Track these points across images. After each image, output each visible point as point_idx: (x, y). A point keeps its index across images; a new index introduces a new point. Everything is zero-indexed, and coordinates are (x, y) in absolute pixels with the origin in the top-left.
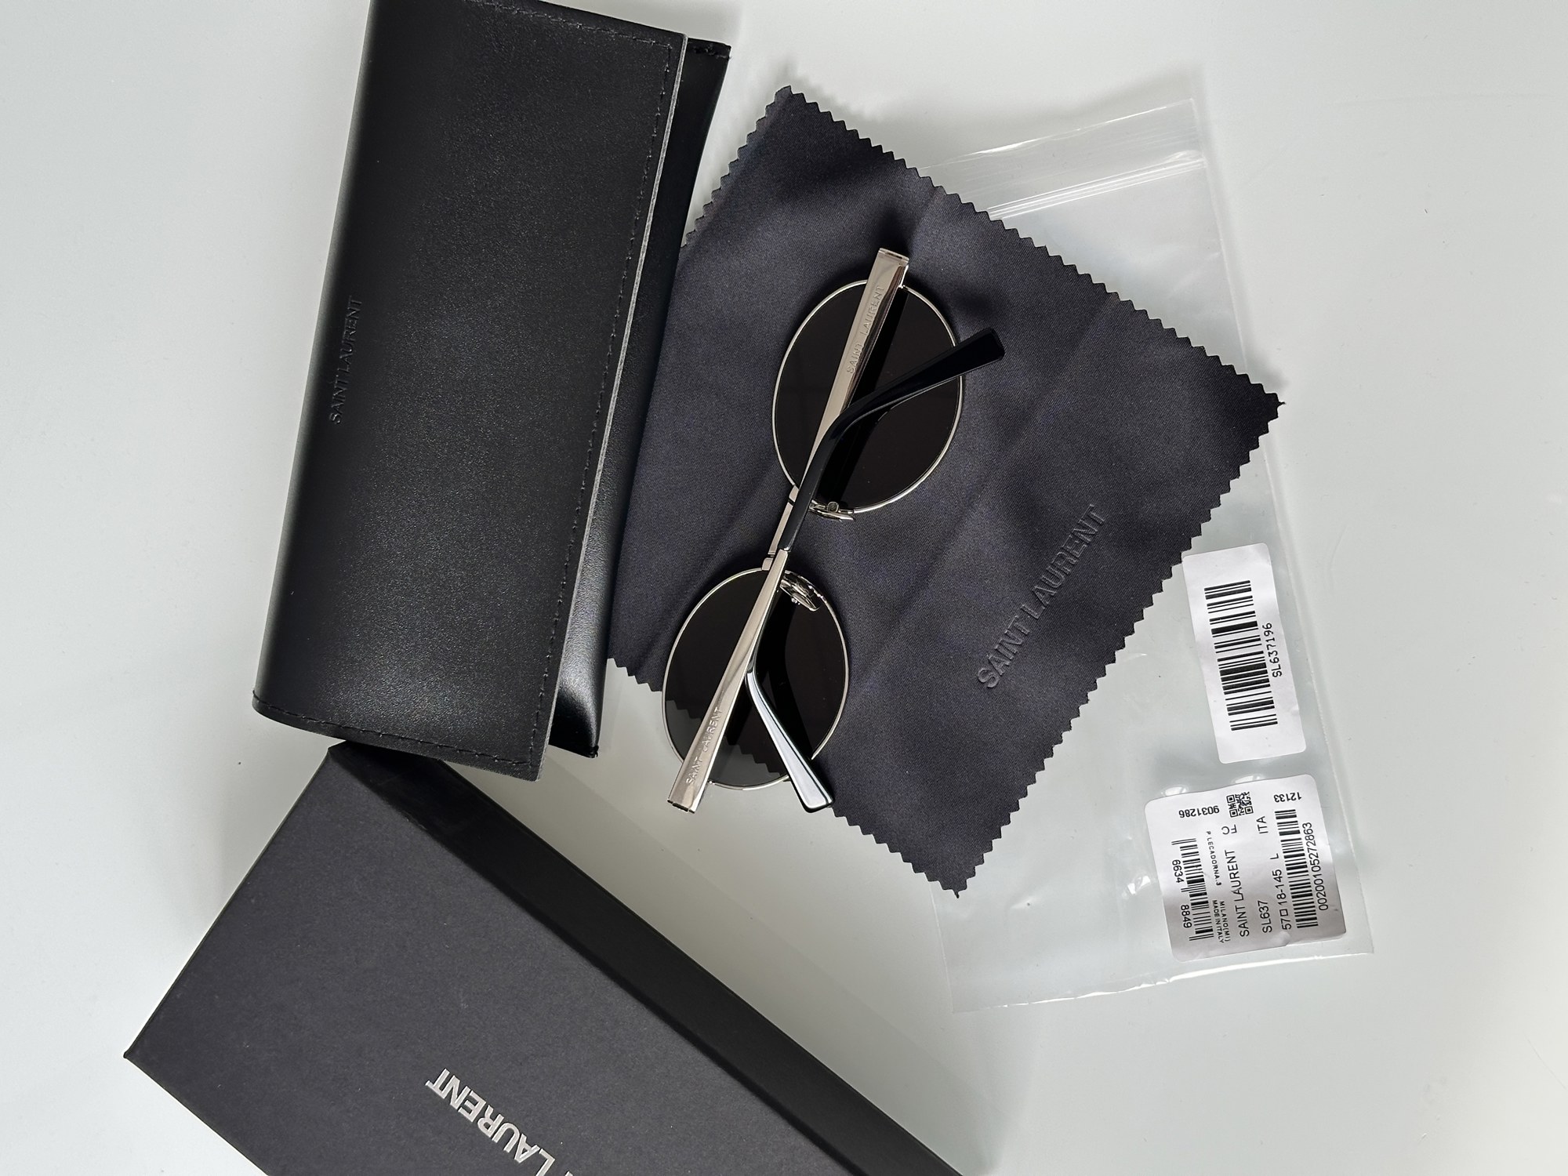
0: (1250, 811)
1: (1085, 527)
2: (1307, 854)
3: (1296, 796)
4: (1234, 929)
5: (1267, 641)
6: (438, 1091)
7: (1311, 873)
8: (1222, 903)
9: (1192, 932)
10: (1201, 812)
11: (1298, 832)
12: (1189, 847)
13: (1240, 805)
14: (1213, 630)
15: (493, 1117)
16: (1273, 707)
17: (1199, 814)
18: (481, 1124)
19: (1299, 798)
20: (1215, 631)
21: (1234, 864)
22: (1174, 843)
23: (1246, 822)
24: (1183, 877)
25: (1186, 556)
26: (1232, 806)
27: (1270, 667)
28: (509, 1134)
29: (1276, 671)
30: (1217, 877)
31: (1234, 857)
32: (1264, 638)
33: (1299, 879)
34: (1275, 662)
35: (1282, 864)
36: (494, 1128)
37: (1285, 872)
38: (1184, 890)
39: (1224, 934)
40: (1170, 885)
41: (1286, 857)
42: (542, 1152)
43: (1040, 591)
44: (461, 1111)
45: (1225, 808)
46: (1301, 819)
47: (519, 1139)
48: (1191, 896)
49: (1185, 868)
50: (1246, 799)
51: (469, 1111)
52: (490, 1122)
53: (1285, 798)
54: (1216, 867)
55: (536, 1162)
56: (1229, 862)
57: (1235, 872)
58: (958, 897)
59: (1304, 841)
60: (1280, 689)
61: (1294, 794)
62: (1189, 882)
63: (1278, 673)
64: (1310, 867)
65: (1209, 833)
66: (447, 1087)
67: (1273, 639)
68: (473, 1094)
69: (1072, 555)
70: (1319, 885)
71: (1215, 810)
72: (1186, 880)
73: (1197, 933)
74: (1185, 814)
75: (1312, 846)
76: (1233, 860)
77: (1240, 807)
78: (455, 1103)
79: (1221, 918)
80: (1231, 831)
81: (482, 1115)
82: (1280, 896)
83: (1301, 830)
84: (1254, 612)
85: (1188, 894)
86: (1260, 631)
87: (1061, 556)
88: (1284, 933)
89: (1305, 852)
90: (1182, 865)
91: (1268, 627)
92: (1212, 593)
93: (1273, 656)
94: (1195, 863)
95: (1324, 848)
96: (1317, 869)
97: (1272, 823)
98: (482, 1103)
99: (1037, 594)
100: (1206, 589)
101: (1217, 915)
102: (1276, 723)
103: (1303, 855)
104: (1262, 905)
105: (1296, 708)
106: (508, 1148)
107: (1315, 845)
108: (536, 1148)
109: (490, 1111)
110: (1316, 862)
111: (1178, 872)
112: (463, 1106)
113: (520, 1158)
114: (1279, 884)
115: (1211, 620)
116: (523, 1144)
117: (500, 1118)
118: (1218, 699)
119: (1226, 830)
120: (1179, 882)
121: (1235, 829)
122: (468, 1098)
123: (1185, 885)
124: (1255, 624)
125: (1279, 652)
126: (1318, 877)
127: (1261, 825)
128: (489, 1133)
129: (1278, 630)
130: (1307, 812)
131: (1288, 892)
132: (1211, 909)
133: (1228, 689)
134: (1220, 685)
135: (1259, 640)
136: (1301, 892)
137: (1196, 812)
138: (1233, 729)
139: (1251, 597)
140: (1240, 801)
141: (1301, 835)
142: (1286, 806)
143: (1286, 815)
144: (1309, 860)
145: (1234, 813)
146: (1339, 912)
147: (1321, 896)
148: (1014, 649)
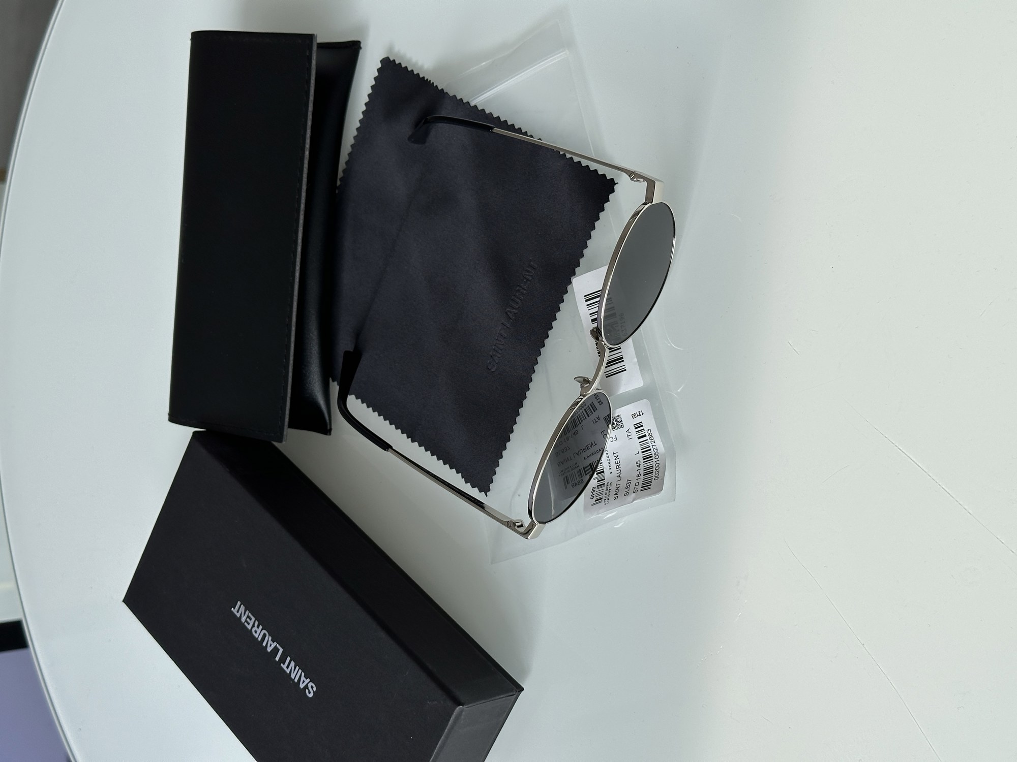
0: (622, 426)
1: (528, 271)
2: (652, 449)
3: (641, 413)
4: (612, 496)
5: (621, 323)
6: (236, 613)
7: (654, 460)
8: (611, 484)
9: (593, 501)
11: (645, 436)
13: (617, 423)
14: (592, 320)
15: (258, 627)
16: (622, 361)
18: (253, 631)
19: (643, 414)
21: (618, 460)
23: (621, 432)
25: (575, 281)
26: (612, 424)
28: (264, 636)
30: (610, 469)
31: (617, 456)
33: (648, 464)
35: (641, 456)
36: (258, 633)
37: (642, 461)
39: (607, 499)
41: (643, 452)
42: (278, 646)
43: (511, 312)
44: (246, 624)
46: (645, 427)
47: (268, 639)
48: (598, 481)
50: (619, 419)
51: (249, 624)
52: (257, 629)
53: (636, 415)
55: (276, 650)
56: (615, 459)
57: (618, 464)
58: (488, 496)
59: (649, 441)
60: (627, 350)
64: (654, 456)
66: (239, 610)
67: (624, 322)
68: (250, 615)
69: (523, 289)
70: (657, 466)
73: (596, 501)
75: (654, 444)
76: (618, 458)
78: (243, 619)
79: (608, 491)
80: (614, 439)
81: (253, 626)
82: (638, 476)
83: (647, 434)
85: (596, 480)
87: (518, 290)
88: (633, 495)
89: (651, 448)
92: (588, 298)
95: (659, 445)
96: (657, 457)
97: (633, 431)
98: (253, 619)
99: (509, 313)
100: (585, 296)
101: (607, 490)
102: (625, 370)
103: (650, 450)
104: (628, 482)
105: (635, 360)
106: (264, 644)
107: (654, 442)
108: (275, 643)
109: (257, 623)
110: (657, 453)
112: (246, 621)
113: (269, 649)
114: (639, 468)
115: (590, 314)
116: (270, 642)
117: (261, 627)
119: (611, 439)
121: (616, 438)
122: (248, 617)
123: (595, 475)
126: (657, 462)
127: (629, 434)
128: (256, 636)
130: (649, 423)
131: (642, 472)
132: (605, 488)
136: (648, 471)
138: (607, 377)
140: (616, 420)
141: (647, 437)
142: (638, 420)
143: (638, 426)
144: (653, 453)
145: (614, 428)
146: (663, 479)
147: (657, 473)
148: (501, 347)
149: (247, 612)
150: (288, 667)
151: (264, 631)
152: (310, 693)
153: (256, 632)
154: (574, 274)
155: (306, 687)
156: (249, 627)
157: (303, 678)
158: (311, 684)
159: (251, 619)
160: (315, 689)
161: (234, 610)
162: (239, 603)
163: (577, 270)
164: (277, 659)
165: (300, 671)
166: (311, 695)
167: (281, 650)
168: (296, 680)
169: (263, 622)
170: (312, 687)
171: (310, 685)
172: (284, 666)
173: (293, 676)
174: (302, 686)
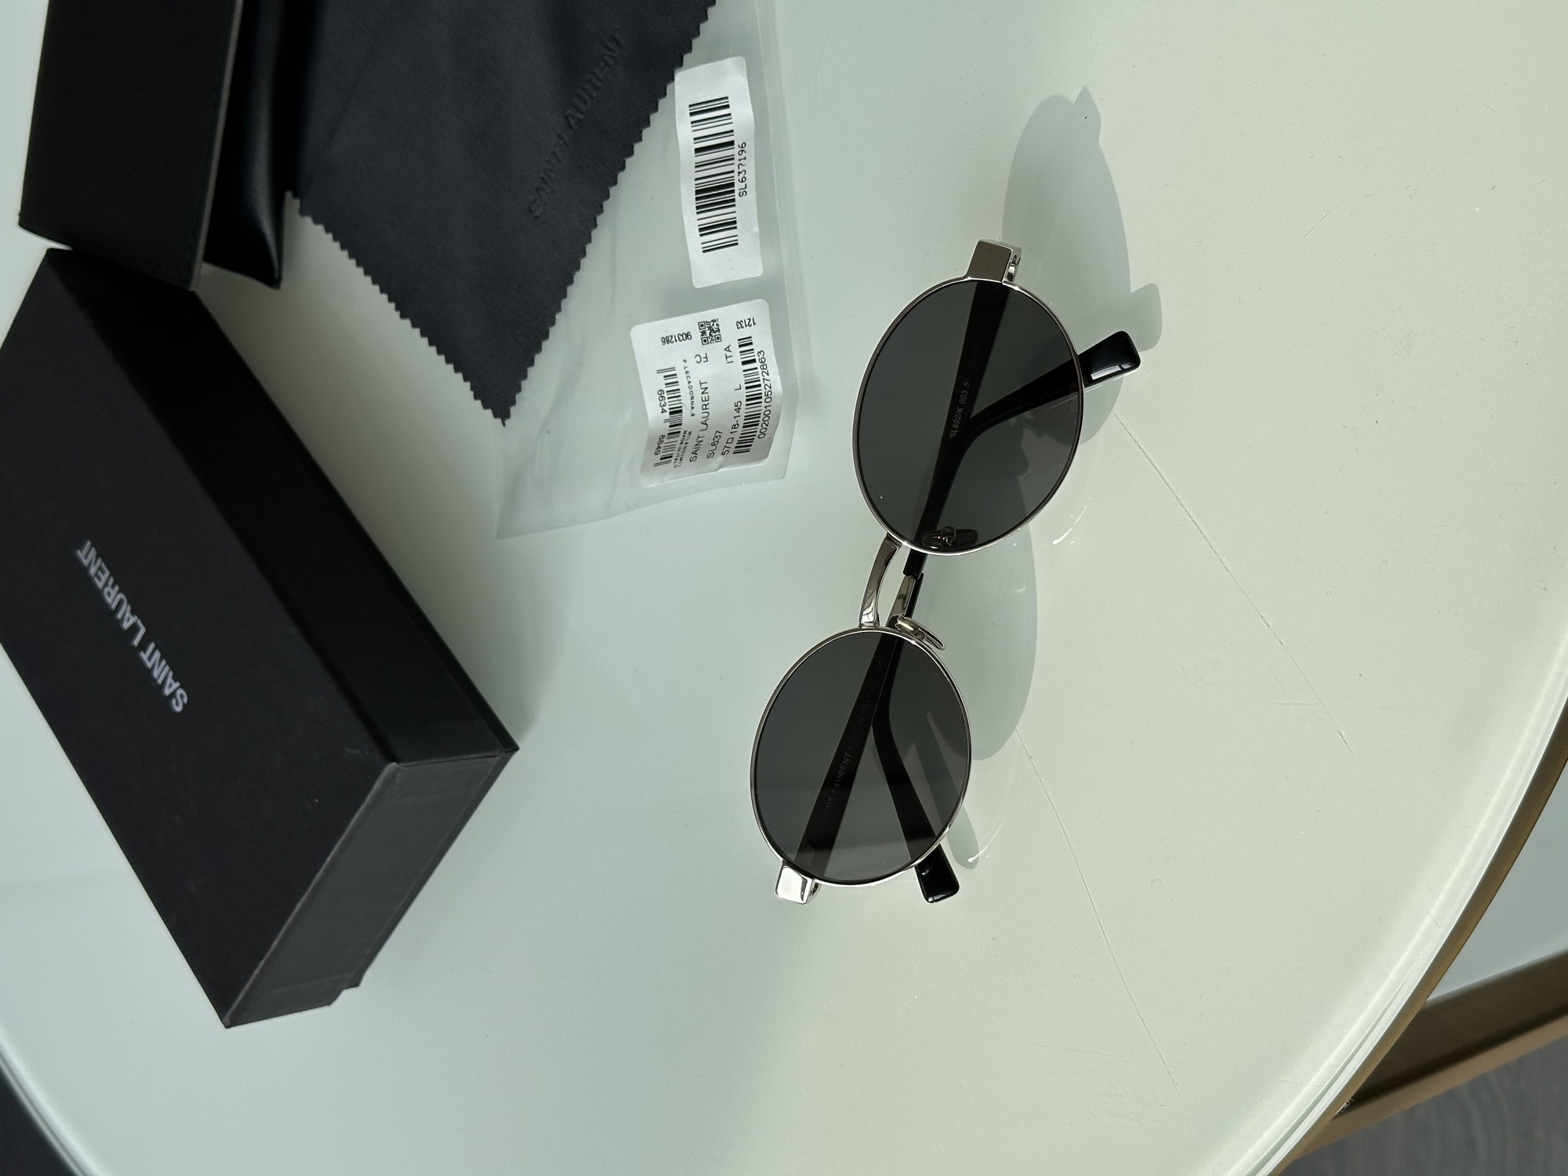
0: (718, 338)
1: (610, 49)
2: (763, 385)
3: (752, 322)
4: (688, 455)
5: (740, 160)
6: (83, 559)
7: (764, 404)
8: (690, 433)
9: (657, 458)
10: (677, 338)
11: (754, 361)
12: (670, 375)
13: (710, 332)
14: (695, 149)
15: (113, 587)
16: (736, 228)
17: (676, 341)
18: (105, 592)
19: (754, 324)
20: (697, 150)
21: (706, 395)
22: (659, 372)
23: (715, 350)
24: (665, 408)
25: (679, 75)
26: (703, 333)
27: (738, 186)
28: (121, 603)
29: (742, 191)
30: (693, 408)
31: (706, 388)
32: (737, 157)
33: (753, 410)
34: (742, 181)
35: (744, 393)
36: (113, 596)
37: (744, 403)
38: (666, 421)
39: (679, 459)
40: (656, 416)
41: (747, 388)
42: (139, 622)
43: (573, 116)
44: (96, 579)
45: (696, 335)
46: (756, 347)
47: (126, 608)
48: (670, 426)
49: (669, 398)
50: (715, 326)
51: (100, 579)
52: (111, 590)
53: (744, 325)
54: (692, 398)
55: (134, 629)
56: (703, 393)
57: (706, 403)
58: (504, 425)
59: (760, 371)
60: (745, 209)
61: (750, 320)
62: (671, 413)
63: (743, 193)
64: (764, 397)
65: (685, 361)
66: (87, 556)
67: (745, 158)
68: (103, 565)
69: (598, 79)
70: (767, 416)
71: (688, 336)
72: (668, 411)
73: (661, 459)
74: (666, 340)
75: (766, 377)
76: (706, 391)
77: (710, 335)
78: (93, 571)
79: (683, 446)
80: (703, 360)
81: (106, 585)
82: (734, 427)
83: (757, 358)
84: (732, 131)
85: (668, 424)
86: (735, 151)
87: (590, 81)
88: (721, 458)
89: (761, 382)
90: (665, 395)
91: (743, 146)
92: (696, 110)
93: (742, 175)
94: (675, 394)
95: (774, 380)
96: (768, 400)
97: (736, 350)
98: (107, 573)
99: (570, 119)
100: (691, 106)
101: (682, 443)
102: (737, 244)
103: (760, 385)
104: (718, 434)
105: (756, 229)
106: (119, 616)
107: (768, 374)
108: (135, 618)
109: (111, 580)
110: (770, 393)
111: (663, 403)
112: (96, 575)
113: (125, 626)
114: (738, 414)
115: (695, 139)
116: (128, 614)
117: (117, 588)
118: (692, 219)
119: (698, 359)
120: (663, 412)
121: (706, 358)
122: (100, 569)
123: (667, 415)
124: (732, 143)
125: (747, 173)
126: (768, 408)
127: (729, 354)
128: (109, 600)
129: (750, 149)
130: (763, 341)
131: (742, 422)
132: (679, 439)
133: (700, 209)
134: (694, 204)
135: (733, 159)
136: (752, 421)
137: (673, 339)
138: (704, 251)
139: (730, 114)
140: (710, 328)
141: (757, 364)
142: (745, 332)
143: (745, 343)
144: (763, 391)
145: (705, 341)
146: (771, 439)
147: (764, 426)
148: (552, 175)
149: (100, 560)
150: (150, 658)
151: (121, 596)
152: (177, 704)
153: (109, 594)
154: (679, 64)
155: (173, 695)
156: (100, 585)
157: (170, 680)
158: (181, 691)
159: (103, 572)
160: (185, 700)
161: (80, 554)
162: (89, 543)
163: (687, 58)
164: (136, 642)
165: (167, 668)
166: (178, 709)
167: (142, 631)
168: (160, 681)
169: (121, 579)
170: (182, 696)
171: (179, 694)
172: (144, 656)
173: (156, 674)
174: (167, 692)
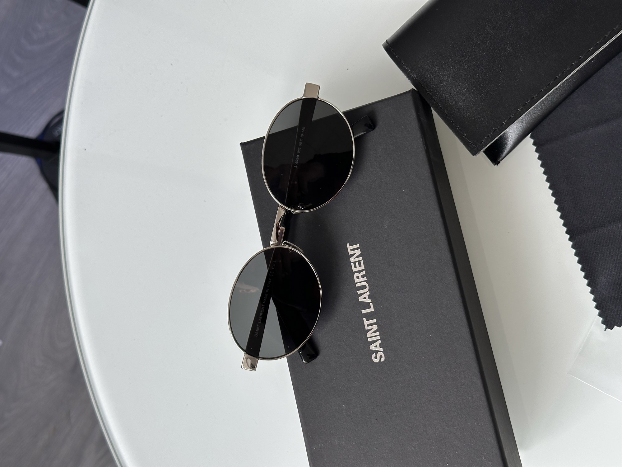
6: (349, 250)
15: (363, 276)
18: (356, 275)
28: (364, 287)
36: (360, 280)
42: (371, 304)
44: (352, 264)
47: (366, 292)
51: (355, 267)
52: (360, 277)
55: (367, 306)
66: (354, 251)
68: (362, 262)
78: (352, 259)
81: (359, 272)
98: (363, 267)
106: (359, 292)
108: (370, 301)
109: (364, 273)
112: (355, 263)
113: (361, 299)
116: (366, 295)
117: (365, 279)
122: (359, 262)
128: (357, 281)
149: (361, 258)
150: (368, 325)
151: (365, 283)
152: (376, 358)
153: (358, 278)
155: (377, 352)
156: (354, 269)
157: (378, 343)
158: (382, 354)
159: (360, 265)
160: (383, 360)
161: (349, 247)
162: (358, 246)
164: (364, 312)
165: (379, 338)
166: (375, 360)
167: (372, 310)
168: (369, 340)
169: (369, 274)
170: (381, 357)
171: (379, 354)
172: (365, 321)
173: (369, 334)
174: (372, 348)
